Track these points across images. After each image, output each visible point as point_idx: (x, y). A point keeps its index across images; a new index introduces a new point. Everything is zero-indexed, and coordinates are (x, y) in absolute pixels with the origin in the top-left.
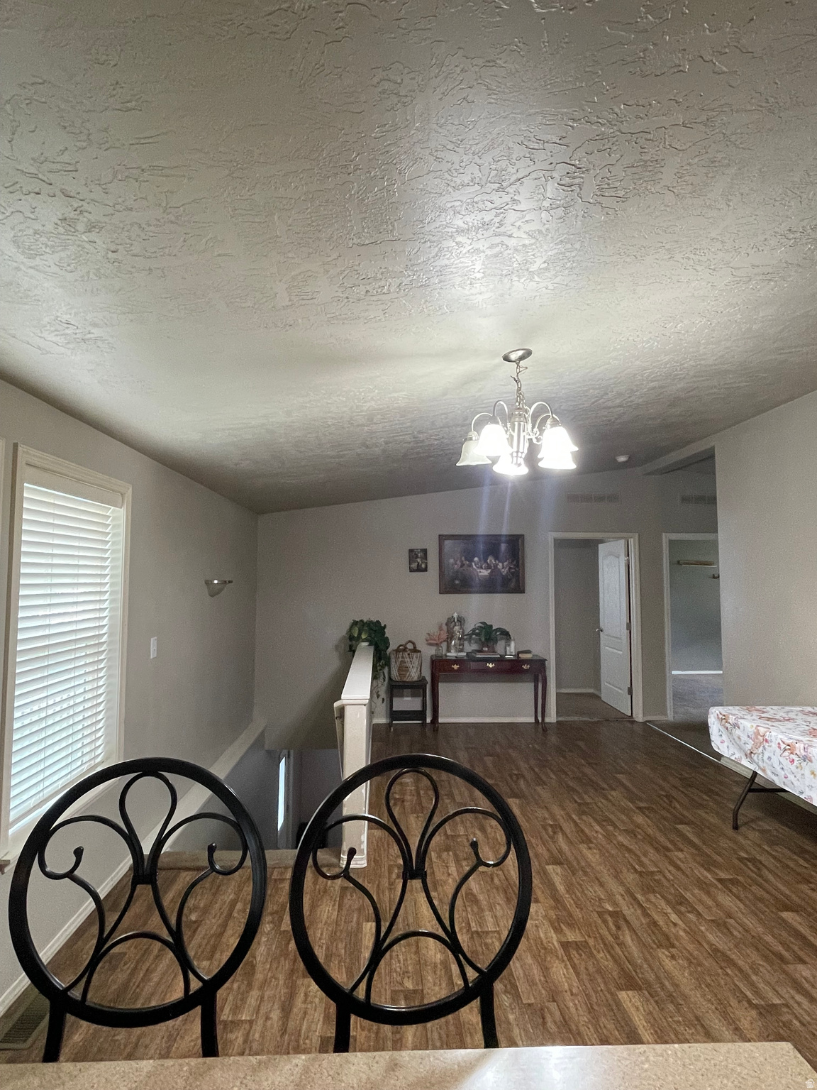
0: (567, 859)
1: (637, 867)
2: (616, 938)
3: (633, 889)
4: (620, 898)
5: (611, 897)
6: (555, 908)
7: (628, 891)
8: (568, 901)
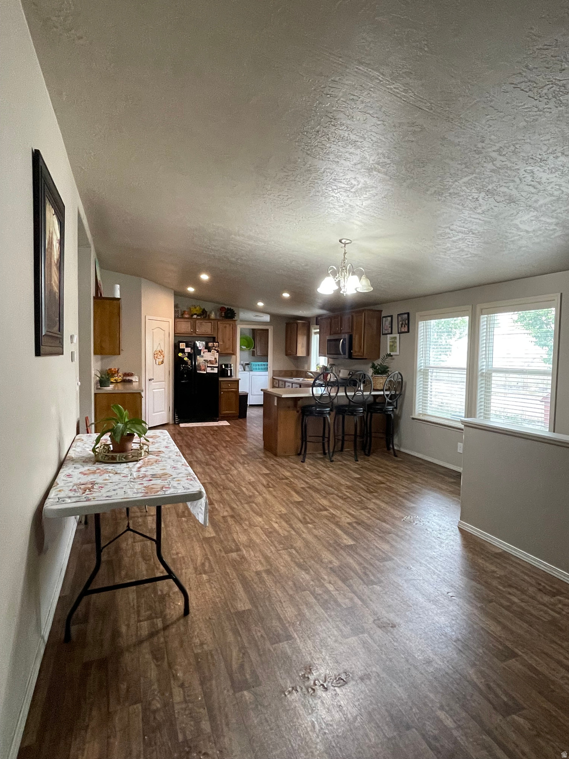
0: (344, 550)
1: (294, 552)
2: (305, 514)
3: (297, 537)
4: (304, 531)
5: (310, 531)
6: (338, 522)
7: (300, 535)
8: (333, 527)
